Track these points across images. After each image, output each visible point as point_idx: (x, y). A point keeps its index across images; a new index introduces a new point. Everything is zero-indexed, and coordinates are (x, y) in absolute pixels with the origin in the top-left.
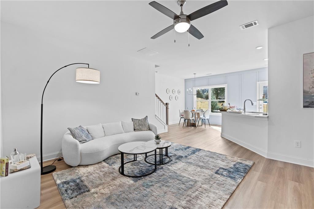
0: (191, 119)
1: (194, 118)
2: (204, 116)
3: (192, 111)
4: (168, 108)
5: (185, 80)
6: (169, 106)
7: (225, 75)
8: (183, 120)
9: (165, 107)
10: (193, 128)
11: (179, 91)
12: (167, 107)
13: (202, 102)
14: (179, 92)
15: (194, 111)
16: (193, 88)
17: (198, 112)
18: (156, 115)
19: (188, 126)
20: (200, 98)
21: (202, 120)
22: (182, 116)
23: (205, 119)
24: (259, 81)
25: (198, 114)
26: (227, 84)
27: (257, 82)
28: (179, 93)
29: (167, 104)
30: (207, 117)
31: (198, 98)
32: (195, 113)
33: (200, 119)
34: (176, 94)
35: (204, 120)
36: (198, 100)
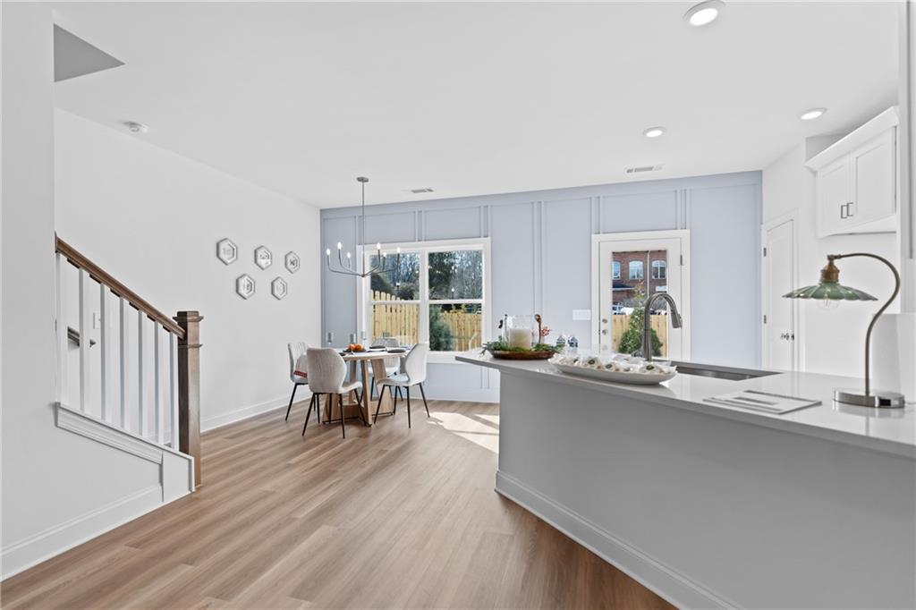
0: (342, 390)
1: (358, 385)
2: (403, 370)
3: (349, 351)
4: (190, 342)
5: (322, 211)
6: (203, 333)
7: (484, 205)
8: (305, 393)
9: (168, 341)
10: (352, 431)
11: (290, 258)
12: (183, 342)
13: (394, 307)
14: (291, 263)
15: (358, 350)
16: (357, 246)
17: (377, 354)
18: (56, 407)
19: (329, 423)
20: (387, 292)
21: (393, 389)
22: (299, 376)
23: (410, 385)
24: (599, 233)
25: (379, 363)
26: (489, 238)
27: (593, 236)
28: (290, 266)
29: (182, 318)
30: (417, 375)
31: (377, 293)
32: (363, 362)
33: (387, 388)
34: (279, 270)
35: (404, 391)
36: (379, 301)
